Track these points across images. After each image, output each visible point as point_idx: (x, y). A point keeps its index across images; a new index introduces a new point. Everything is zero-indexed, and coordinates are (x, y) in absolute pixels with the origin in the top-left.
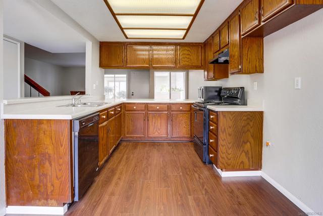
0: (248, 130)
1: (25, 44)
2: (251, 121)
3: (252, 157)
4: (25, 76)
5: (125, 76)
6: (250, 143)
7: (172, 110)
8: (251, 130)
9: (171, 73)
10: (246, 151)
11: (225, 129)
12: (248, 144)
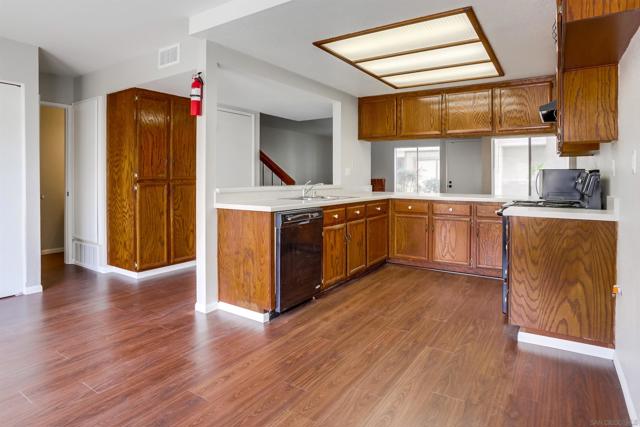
0: (578, 259)
1: (261, 114)
2: (586, 240)
3: (588, 316)
4: (261, 153)
5: (438, 148)
6: (583, 286)
7: (479, 214)
8: (586, 259)
9: (532, 139)
10: (573, 300)
11: (523, 251)
12: (579, 287)
